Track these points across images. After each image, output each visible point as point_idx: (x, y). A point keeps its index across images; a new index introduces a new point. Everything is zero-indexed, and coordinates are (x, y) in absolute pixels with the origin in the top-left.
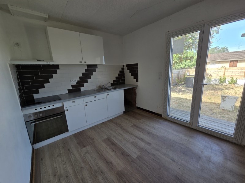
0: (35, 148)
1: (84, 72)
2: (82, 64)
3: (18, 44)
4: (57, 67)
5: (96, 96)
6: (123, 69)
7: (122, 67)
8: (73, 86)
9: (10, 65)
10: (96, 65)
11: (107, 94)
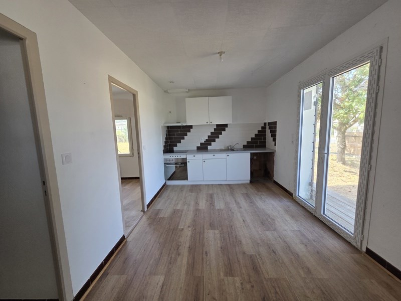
0: (167, 184)
1: (213, 131)
2: (208, 124)
3: (170, 112)
4: (191, 127)
5: (215, 155)
6: (264, 128)
7: (263, 126)
8: (201, 144)
9: (162, 127)
10: (227, 124)
11: (227, 154)
